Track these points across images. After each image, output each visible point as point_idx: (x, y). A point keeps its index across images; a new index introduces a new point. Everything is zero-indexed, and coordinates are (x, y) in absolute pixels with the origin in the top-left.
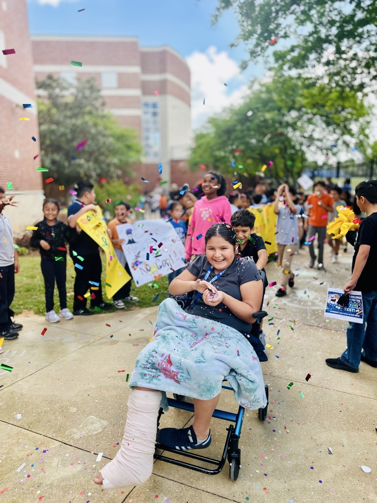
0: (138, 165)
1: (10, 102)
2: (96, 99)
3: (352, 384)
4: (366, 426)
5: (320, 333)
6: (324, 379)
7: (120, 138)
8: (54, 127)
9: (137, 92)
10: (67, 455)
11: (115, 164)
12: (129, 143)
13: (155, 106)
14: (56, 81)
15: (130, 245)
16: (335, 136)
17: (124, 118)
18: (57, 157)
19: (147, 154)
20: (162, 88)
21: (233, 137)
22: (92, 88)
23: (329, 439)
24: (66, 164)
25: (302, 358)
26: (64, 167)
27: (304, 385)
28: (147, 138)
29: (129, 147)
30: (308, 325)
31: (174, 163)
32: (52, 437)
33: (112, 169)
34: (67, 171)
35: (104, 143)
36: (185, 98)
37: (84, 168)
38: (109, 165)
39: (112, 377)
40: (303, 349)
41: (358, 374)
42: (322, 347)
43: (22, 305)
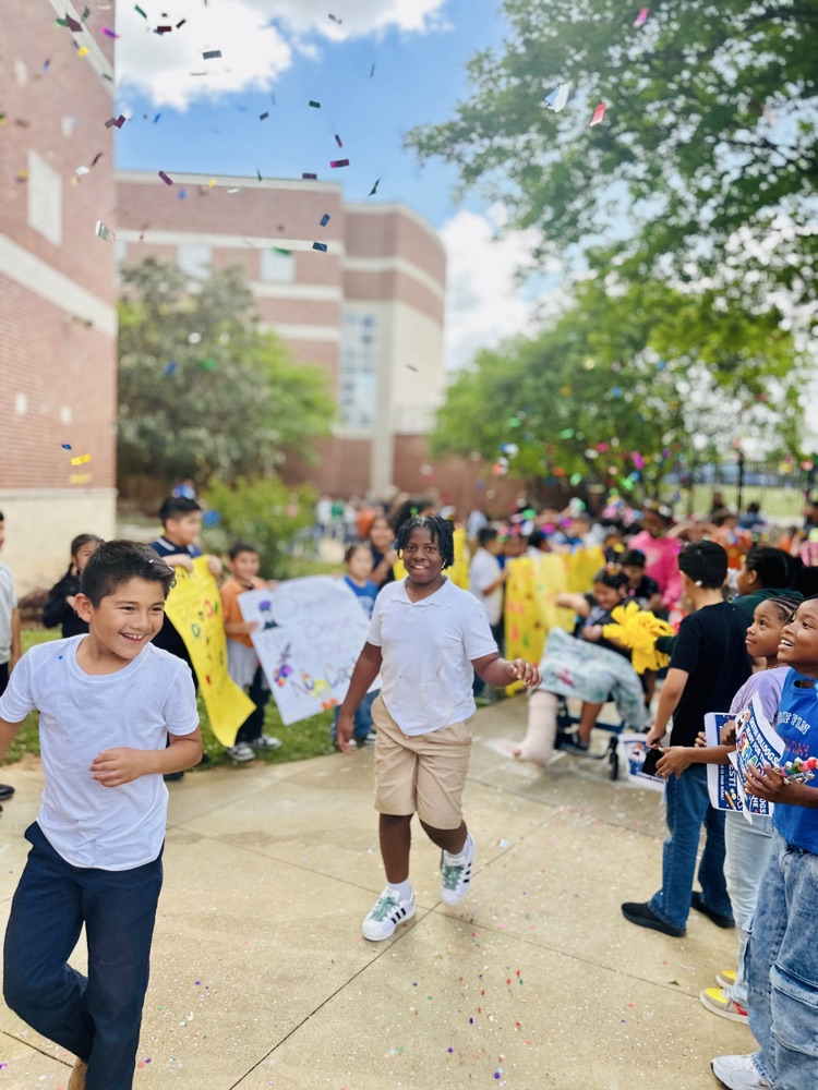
0: (326, 443)
1: (61, 311)
2: (242, 308)
3: (665, 963)
4: (667, 1057)
5: (630, 844)
6: (608, 949)
7: (291, 385)
8: (149, 361)
9: (332, 293)
10: (42, 1078)
11: (271, 443)
12: (309, 395)
13: (368, 322)
14: (161, 269)
15: (269, 633)
16: (737, 405)
17: (305, 346)
18: (150, 422)
19: (345, 419)
20: (386, 287)
21: (517, 399)
22: (234, 288)
23: (583, 1079)
24: (170, 437)
25: (577, 896)
26: (163, 443)
27: (563, 958)
28: (349, 387)
29: (308, 405)
30: (608, 823)
31: (402, 441)
32: (19, 1038)
33: (265, 451)
34: (170, 452)
35: (253, 399)
36: (433, 309)
37: (204, 447)
38: (258, 443)
39: (172, 916)
40: (582, 877)
41: (683, 940)
42: (624, 875)
43: (23, 743)
